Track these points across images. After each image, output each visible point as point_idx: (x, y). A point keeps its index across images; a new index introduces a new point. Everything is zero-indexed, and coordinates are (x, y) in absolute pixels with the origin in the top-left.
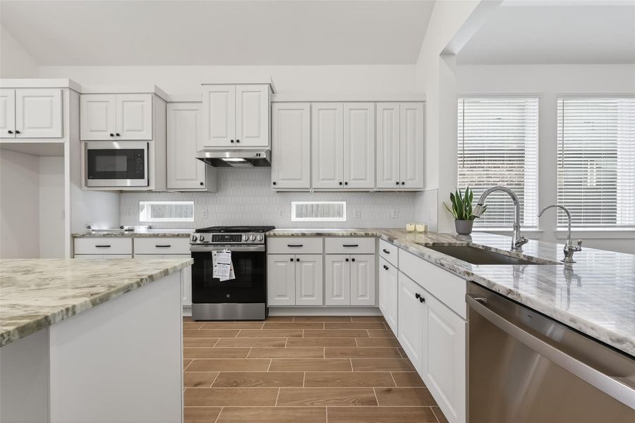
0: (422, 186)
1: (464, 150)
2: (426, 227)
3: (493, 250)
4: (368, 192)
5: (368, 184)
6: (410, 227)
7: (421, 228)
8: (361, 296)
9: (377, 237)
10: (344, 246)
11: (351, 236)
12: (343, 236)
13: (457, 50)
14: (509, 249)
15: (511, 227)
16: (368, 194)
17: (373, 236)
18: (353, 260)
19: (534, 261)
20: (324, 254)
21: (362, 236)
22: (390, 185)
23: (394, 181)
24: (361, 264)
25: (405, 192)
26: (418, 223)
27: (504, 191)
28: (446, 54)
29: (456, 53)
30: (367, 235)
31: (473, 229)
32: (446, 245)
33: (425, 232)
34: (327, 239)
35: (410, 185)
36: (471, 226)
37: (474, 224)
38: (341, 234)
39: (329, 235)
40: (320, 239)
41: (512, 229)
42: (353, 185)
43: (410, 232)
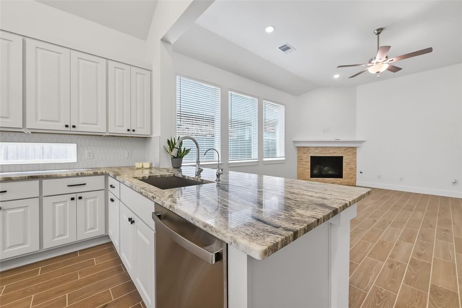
0: (150, 134)
1: (180, 111)
2: (151, 164)
3: (187, 178)
4: (102, 136)
5: (100, 128)
6: (138, 165)
7: (147, 165)
8: (90, 229)
9: (106, 175)
10: (68, 186)
11: (77, 175)
12: (67, 177)
13: (173, 40)
14: (194, 176)
15: (195, 162)
16: (101, 137)
17: (102, 174)
18: (80, 198)
19: (204, 182)
20: (40, 197)
21: (90, 175)
22: (123, 131)
23: (126, 129)
24: (89, 201)
25: (136, 137)
26: (145, 162)
27: (191, 139)
28: (164, 40)
29: (172, 43)
30: (96, 174)
31: (182, 164)
32: (158, 177)
33: (151, 168)
34: (45, 182)
35: (140, 132)
36: (181, 162)
37: (183, 161)
38: (64, 175)
39: (48, 177)
40: (37, 182)
41: (196, 164)
42: (81, 128)
43: (138, 169)
